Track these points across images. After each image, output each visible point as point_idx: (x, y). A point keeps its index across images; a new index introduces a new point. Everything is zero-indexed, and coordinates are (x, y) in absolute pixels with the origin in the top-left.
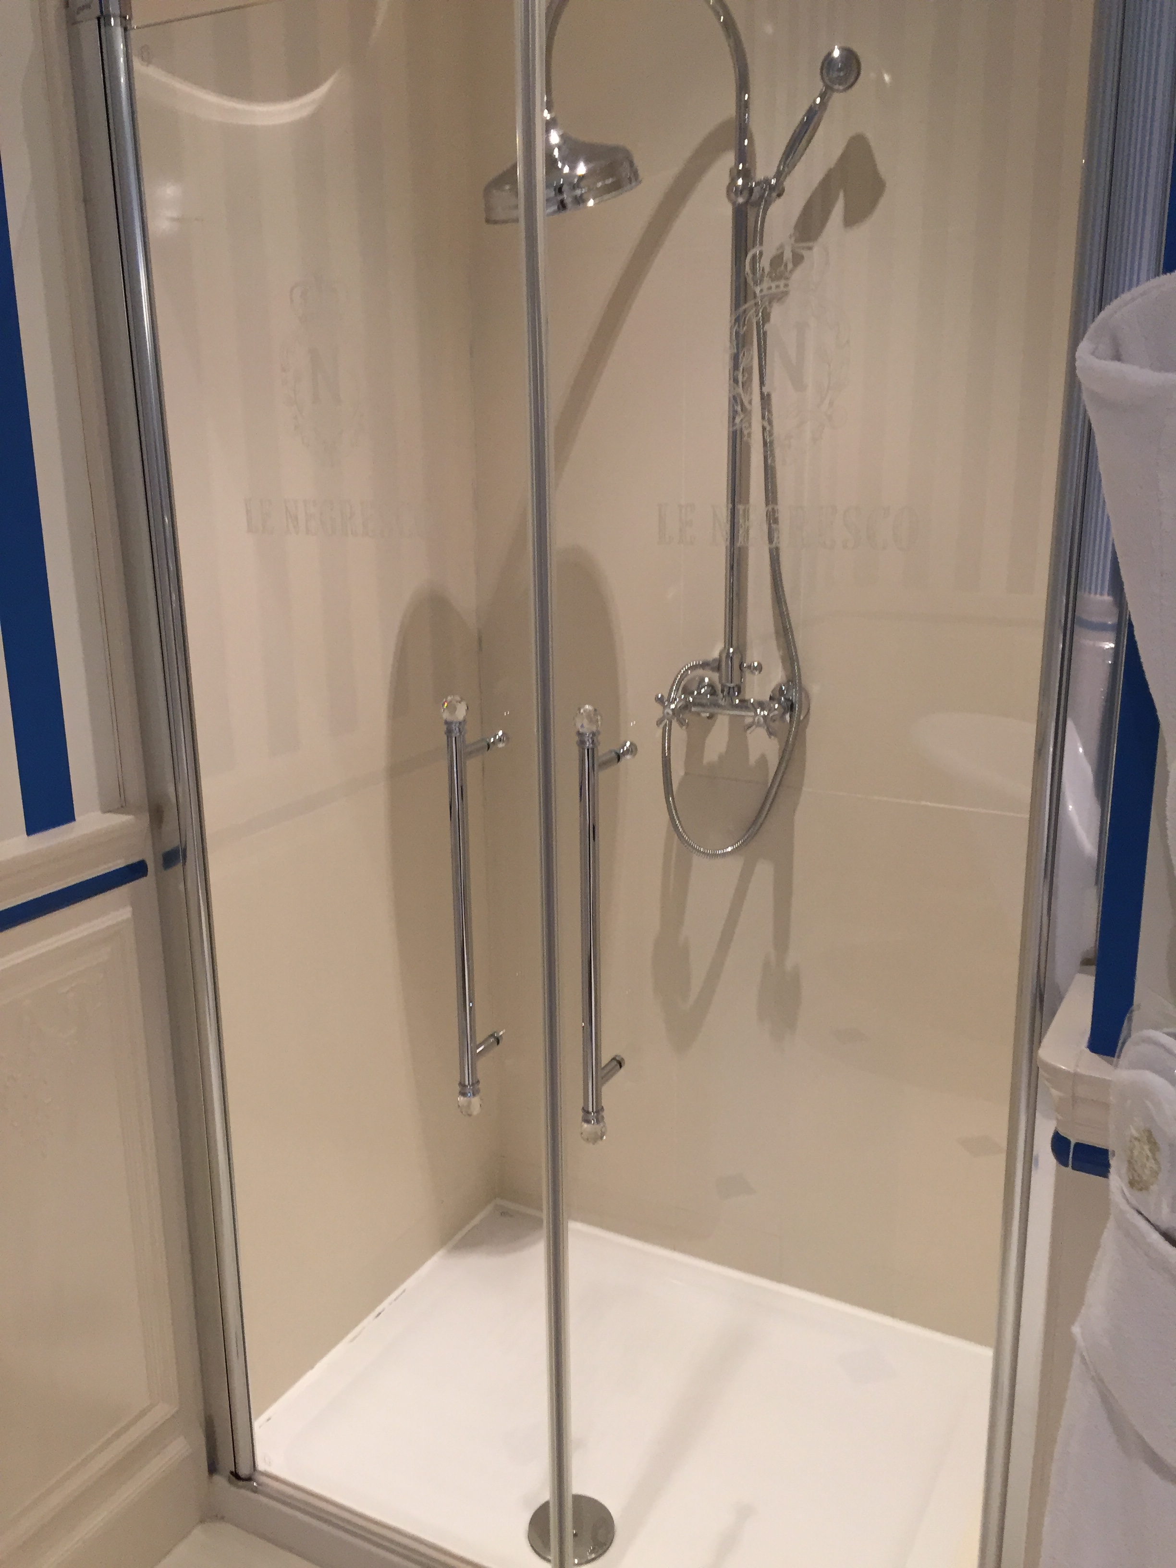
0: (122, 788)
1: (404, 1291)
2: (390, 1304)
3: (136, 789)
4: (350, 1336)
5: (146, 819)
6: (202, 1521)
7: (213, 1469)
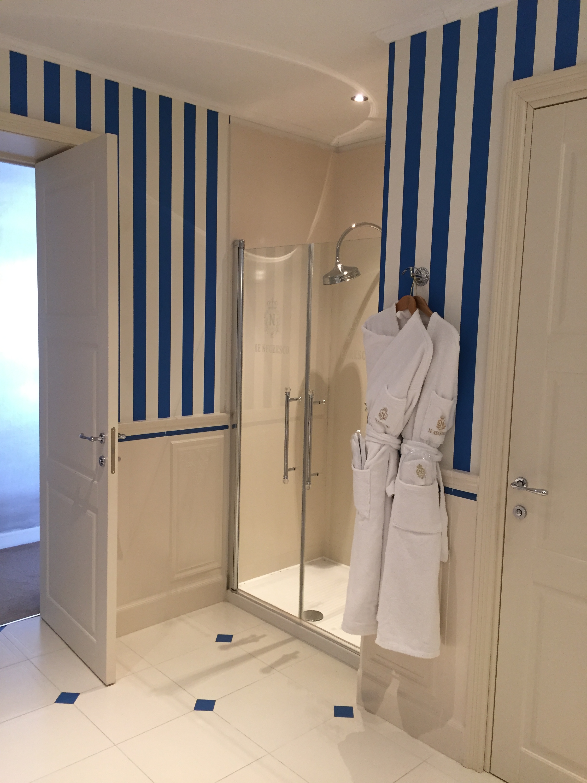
0: (225, 408)
1: (289, 569)
2: (284, 571)
3: (228, 409)
4: (271, 574)
5: (229, 416)
6: (223, 601)
7: (228, 588)
